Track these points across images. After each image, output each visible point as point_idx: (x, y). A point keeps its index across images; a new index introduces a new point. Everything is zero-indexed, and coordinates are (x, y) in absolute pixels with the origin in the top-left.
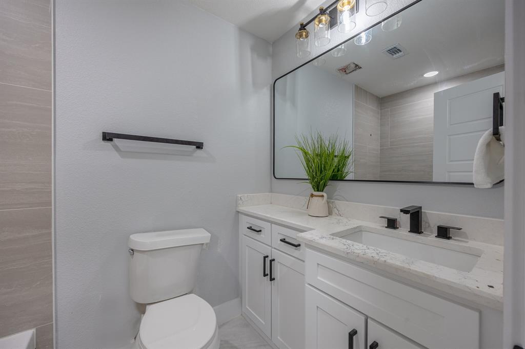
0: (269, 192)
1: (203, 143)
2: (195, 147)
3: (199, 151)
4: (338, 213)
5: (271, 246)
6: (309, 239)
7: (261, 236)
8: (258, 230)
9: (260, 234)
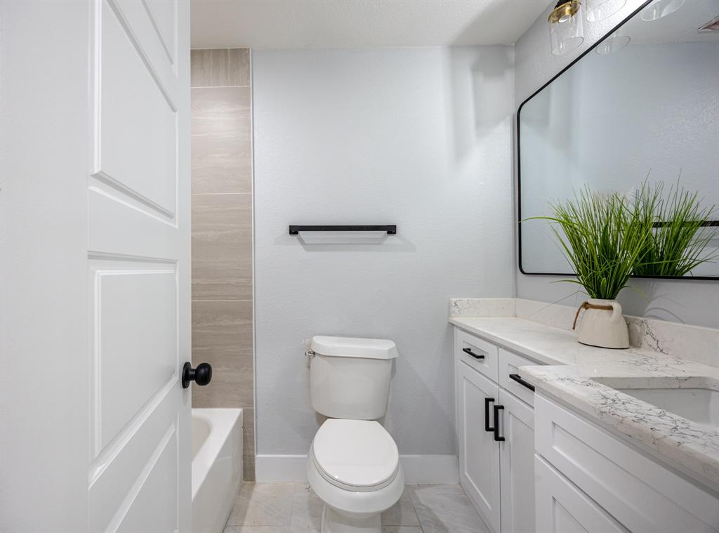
0: (513, 297)
1: (395, 226)
2: (386, 232)
3: (391, 237)
4: (656, 347)
5: (498, 384)
6: (537, 377)
7: (485, 366)
8: (479, 354)
9: (483, 363)
